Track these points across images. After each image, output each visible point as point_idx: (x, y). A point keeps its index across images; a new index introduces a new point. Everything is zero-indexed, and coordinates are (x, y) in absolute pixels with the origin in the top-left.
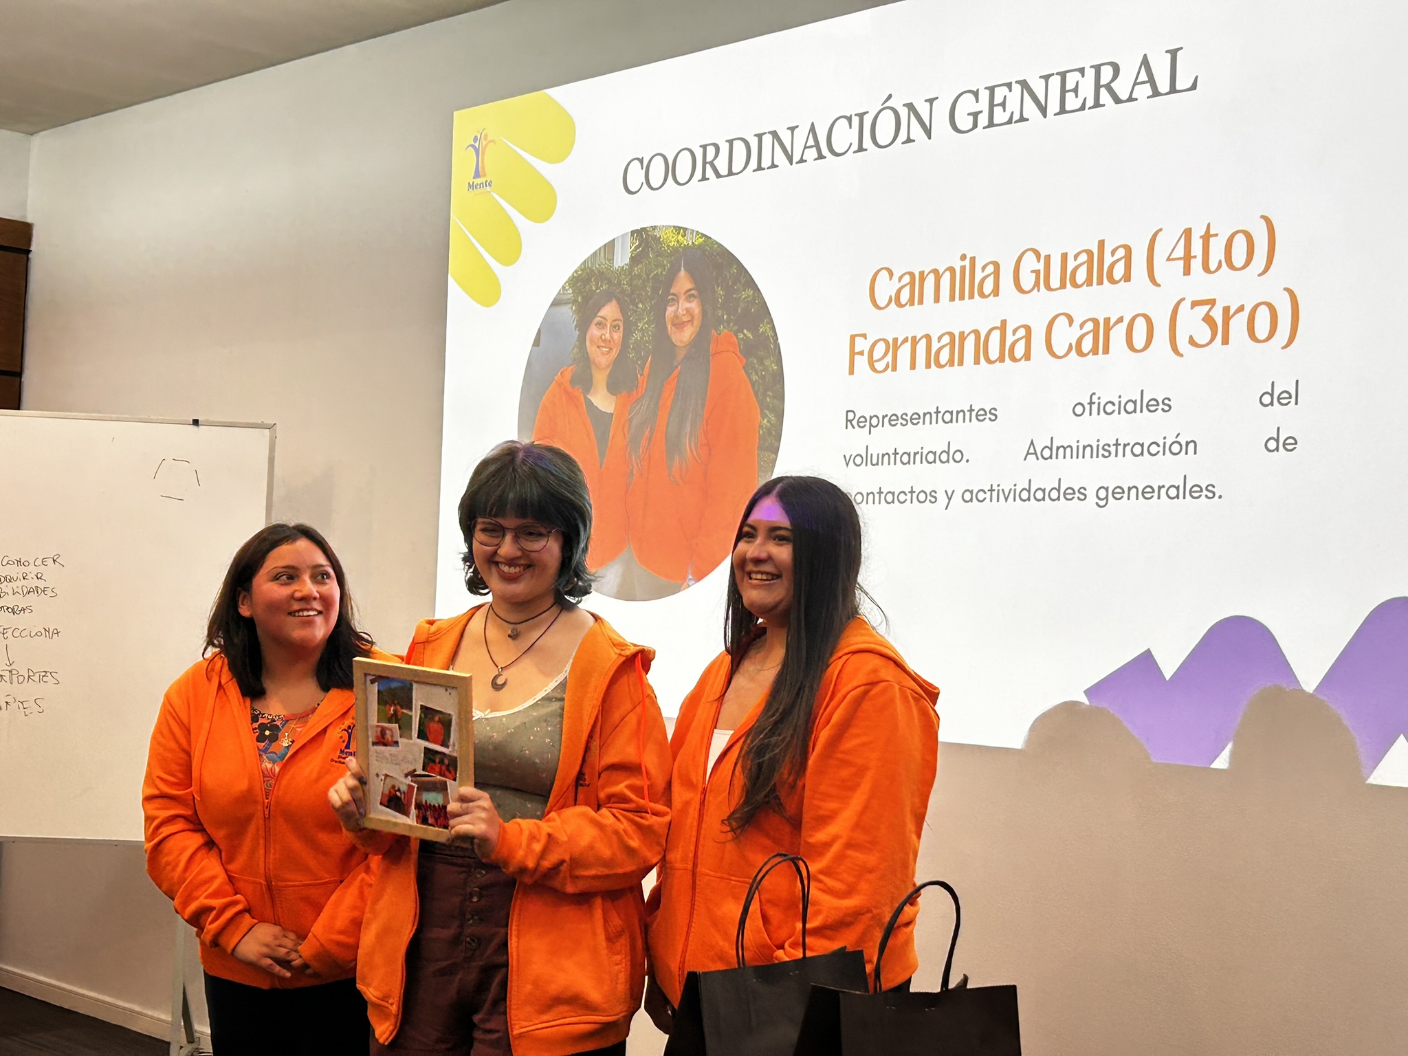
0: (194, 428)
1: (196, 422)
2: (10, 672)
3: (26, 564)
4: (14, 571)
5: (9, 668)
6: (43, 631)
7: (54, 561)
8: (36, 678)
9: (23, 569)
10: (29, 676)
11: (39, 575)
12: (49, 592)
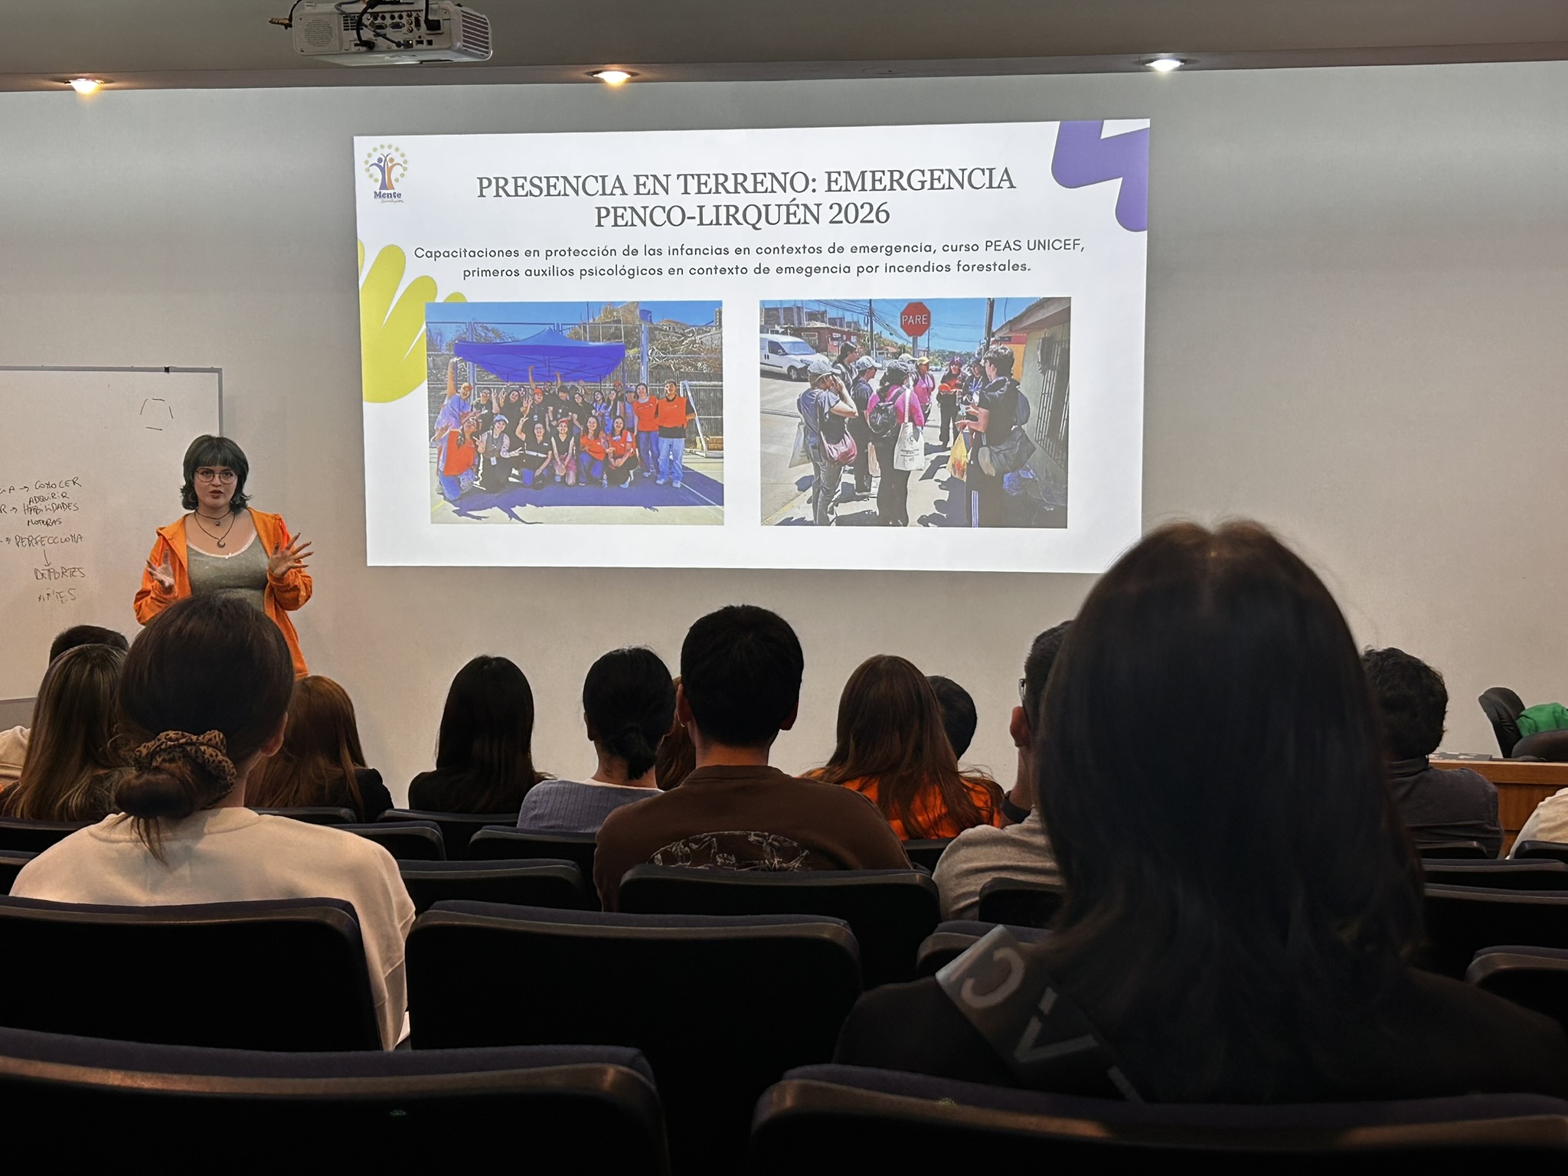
0: (166, 374)
1: (167, 370)
2: (49, 570)
3: (54, 486)
4: (45, 492)
5: (48, 568)
6: (70, 537)
7: (74, 483)
8: (68, 574)
9: (52, 490)
10: (63, 573)
11: (64, 495)
12: (72, 507)
